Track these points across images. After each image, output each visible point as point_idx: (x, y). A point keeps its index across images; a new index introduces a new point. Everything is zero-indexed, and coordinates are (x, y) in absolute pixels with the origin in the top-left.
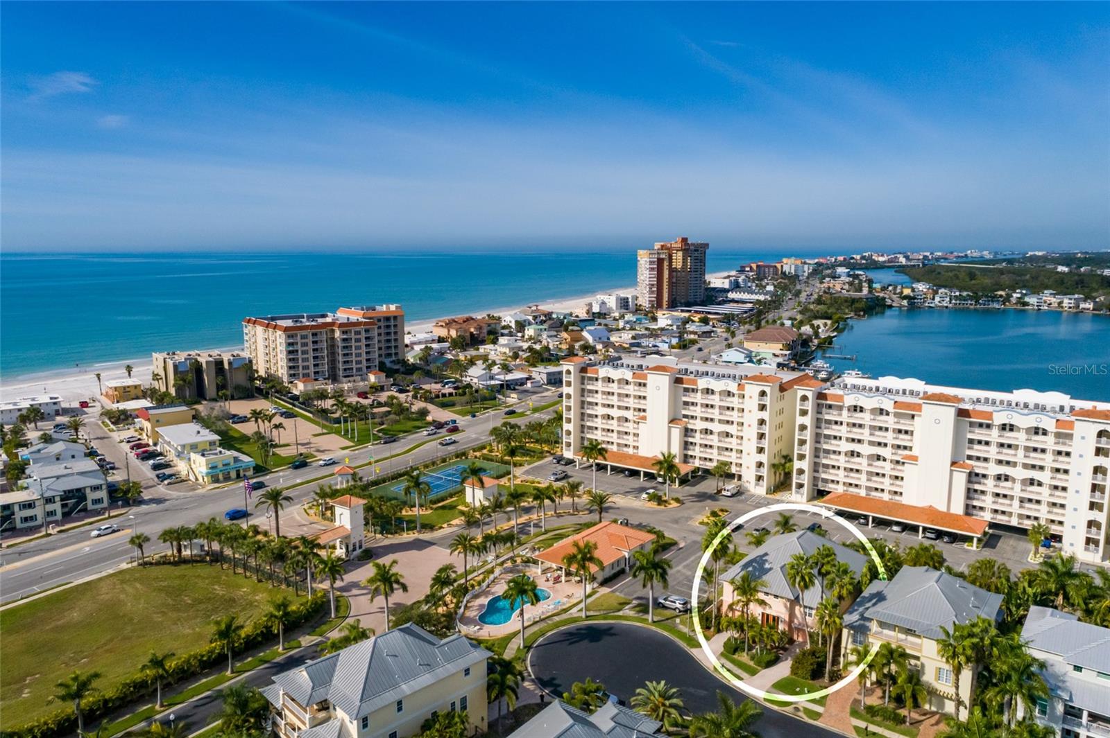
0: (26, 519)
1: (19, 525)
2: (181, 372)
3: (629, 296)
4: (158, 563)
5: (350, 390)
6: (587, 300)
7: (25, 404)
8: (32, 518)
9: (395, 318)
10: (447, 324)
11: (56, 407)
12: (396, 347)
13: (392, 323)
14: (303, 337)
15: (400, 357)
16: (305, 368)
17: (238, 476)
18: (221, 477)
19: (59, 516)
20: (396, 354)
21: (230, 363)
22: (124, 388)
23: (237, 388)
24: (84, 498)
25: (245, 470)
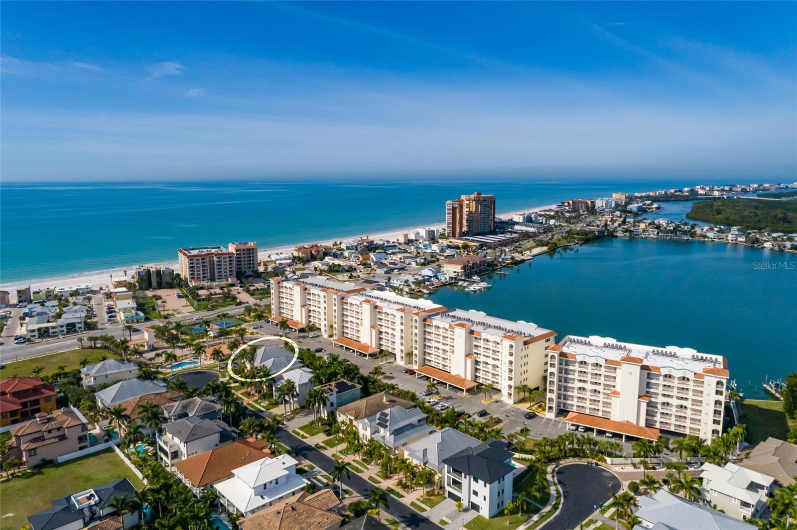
0: (53, 333)
1: (51, 334)
2: (141, 276)
3: (435, 230)
4: (87, 348)
5: (217, 286)
6: (405, 232)
7: (74, 289)
8: (55, 332)
9: (253, 249)
10: (299, 249)
11: (88, 290)
12: (253, 264)
13: (251, 252)
14: (197, 260)
15: (255, 269)
16: (198, 274)
17: (138, 322)
18: (130, 322)
19: (65, 332)
20: (253, 267)
21: (163, 272)
22: (120, 282)
23: (167, 283)
24: (75, 326)
25: (140, 319)
